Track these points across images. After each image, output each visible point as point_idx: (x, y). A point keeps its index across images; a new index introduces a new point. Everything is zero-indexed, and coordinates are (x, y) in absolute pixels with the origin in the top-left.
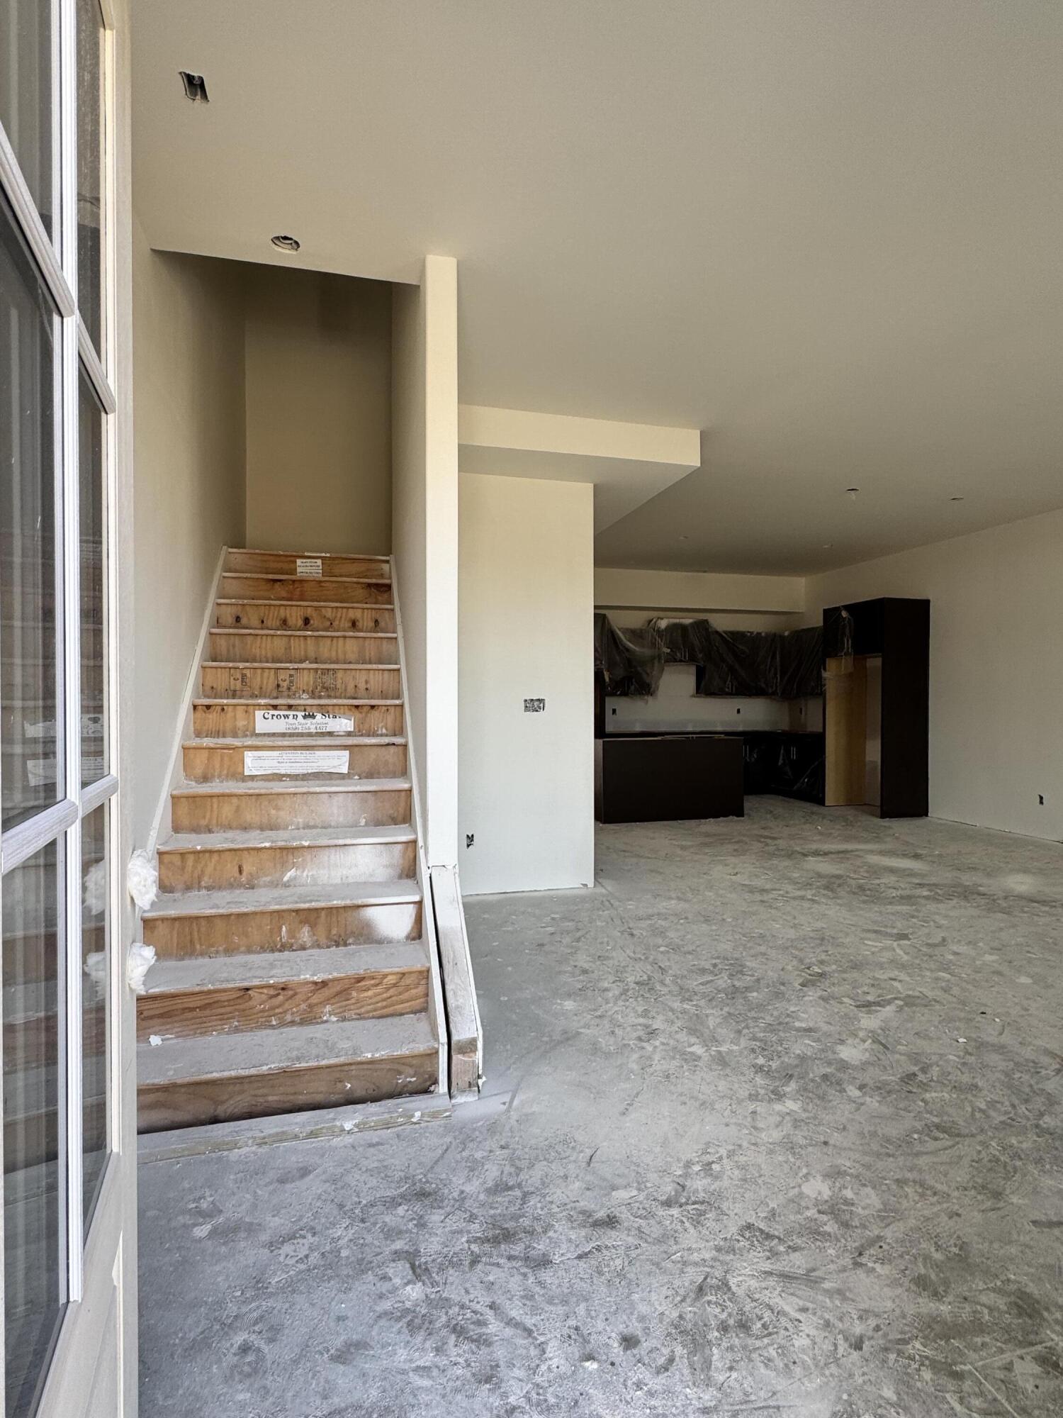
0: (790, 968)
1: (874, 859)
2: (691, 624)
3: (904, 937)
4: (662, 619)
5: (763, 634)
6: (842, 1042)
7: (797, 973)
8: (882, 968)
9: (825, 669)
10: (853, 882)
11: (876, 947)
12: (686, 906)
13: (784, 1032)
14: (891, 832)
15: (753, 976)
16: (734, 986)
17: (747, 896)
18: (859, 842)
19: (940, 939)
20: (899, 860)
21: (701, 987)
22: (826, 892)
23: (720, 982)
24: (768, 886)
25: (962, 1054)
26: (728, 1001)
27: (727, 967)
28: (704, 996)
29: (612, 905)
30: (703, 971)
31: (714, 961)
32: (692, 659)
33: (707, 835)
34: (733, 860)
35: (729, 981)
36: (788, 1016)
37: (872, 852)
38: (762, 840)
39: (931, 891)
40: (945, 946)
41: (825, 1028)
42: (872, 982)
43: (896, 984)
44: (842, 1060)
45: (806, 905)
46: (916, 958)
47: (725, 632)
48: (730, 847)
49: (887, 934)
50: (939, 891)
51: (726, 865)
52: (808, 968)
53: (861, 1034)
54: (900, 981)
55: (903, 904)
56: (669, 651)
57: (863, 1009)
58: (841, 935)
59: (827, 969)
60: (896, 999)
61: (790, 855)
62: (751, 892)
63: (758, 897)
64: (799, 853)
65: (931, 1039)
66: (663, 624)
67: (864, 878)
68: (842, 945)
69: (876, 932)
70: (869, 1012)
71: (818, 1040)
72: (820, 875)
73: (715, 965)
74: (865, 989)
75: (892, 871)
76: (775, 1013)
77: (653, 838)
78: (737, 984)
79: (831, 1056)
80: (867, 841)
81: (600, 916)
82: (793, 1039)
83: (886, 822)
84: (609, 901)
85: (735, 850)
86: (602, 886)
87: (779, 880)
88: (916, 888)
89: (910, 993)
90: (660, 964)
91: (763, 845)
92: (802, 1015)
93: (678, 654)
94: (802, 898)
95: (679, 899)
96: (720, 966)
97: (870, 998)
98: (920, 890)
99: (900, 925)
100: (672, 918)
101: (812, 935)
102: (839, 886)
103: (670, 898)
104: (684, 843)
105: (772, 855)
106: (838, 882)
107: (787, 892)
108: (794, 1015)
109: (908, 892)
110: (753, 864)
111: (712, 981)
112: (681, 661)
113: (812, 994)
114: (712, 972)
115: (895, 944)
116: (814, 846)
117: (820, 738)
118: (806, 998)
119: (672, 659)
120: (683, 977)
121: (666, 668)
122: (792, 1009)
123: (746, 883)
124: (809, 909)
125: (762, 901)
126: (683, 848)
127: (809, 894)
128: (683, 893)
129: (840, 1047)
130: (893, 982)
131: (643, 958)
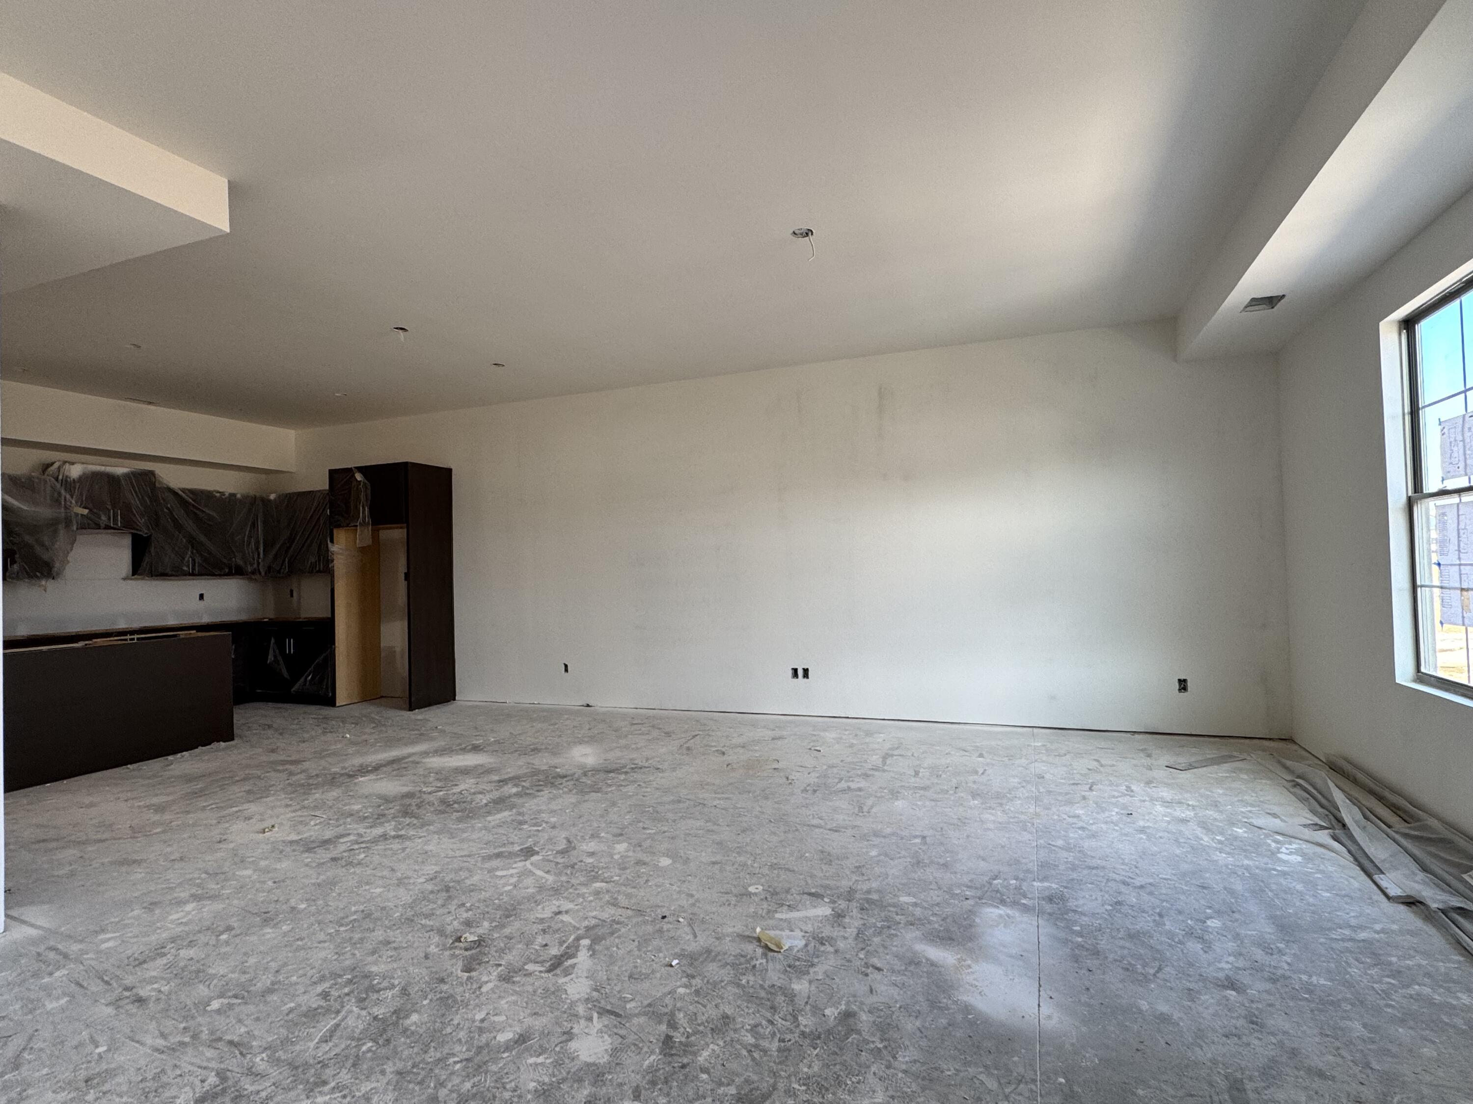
0: (433, 949)
1: (436, 762)
2: (127, 476)
3: (529, 852)
4: (73, 464)
5: (239, 496)
6: (569, 1035)
7: (447, 953)
8: (537, 903)
9: (332, 541)
10: (431, 798)
11: (512, 876)
12: (218, 906)
13: (495, 1061)
14: (430, 724)
15: (393, 986)
16: (375, 1018)
17: (307, 858)
18: (406, 745)
19: (565, 841)
20: (461, 757)
21: (326, 1047)
22: (408, 820)
23: (350, 1021)
24: (328, 834)
25: (684, 980)
26: (383, 1051)
27: (346, 990)
28: (340, 1060)
29: (66, 956)
30: (312, 1015)
31: (319, 989)
32: (128, 525)
33: (189, 779)
34: (252, 808)
35: (364, 1013)
36: (481, 1030)
37: (426, 754)
38: (281, 768)
39: (516, 785)
40: (574, 848)
41: (538, 1023)
42: (540, 927)
43: (565, 918)
44: (588, 1065)
45: (396, 845)
46: (560, 874)
47: (183, 490)
48: (237, 790)
49: (511, 855)
50: (524, 784)
51: (249, 818)
52: (459, 939)
53: (581, 1009)
54: (567, 912)
55: (502, 810)
56: (86, 512)
57: (558, 971)
58: (463, 874)
59: (480, 931)
60: (578, 939)
61: (333, 781)
62: (309, 850)
63: (323, 855)
64: (342, 775)
65: (647, 976)
66: (75, 471)
67: (440, 789)
68: (472, 889)
69: (498, 855)
70: (567, 972)
71: (542, 1051)
72: (386, 800)
73: (325, 995)
74: (540, 940)
75: (465, 772)
76: (462, 1034)
77: (92, 805)
78: (379, 1011)
79: (574, 1067)
80: (413, 743)
81: (47, 990)
82: (512, 1067)
83: (418, 715)
84: (52, 949)
85: (249, 792)
86: (24, 922)
87: (337, 820)
88: (501, 787)
89: (586, 923)
90: (228, 1037)
91: (284, 776)
92: (496, 1019)
93: (103, 518)
94: (384, 837)
95: (195, 897)
96: (335, 993)
97: (554, 951)
98: (506, 788)
99: (517, 840)
100: (203, 938)
101: (429, 887)
102: (419, 806)
103: (180, 903)
104: (155, 800)
105: (307, 788)
106: (414, 802)
107: (360, 835)
108: (485, 1025)
109: (496, 794)
110: (287, 806)
111: (337, 1025)
112: (107, 527)
113: (489, 978)
114: (328, 1010)
115: (528, 863)
116: (357, 761)
117: (327, 626)
118: (484, 989)
119: (91, 525)
120: (285, 1042)
121: (78, 537)
122: (479, 1016)
123: (293, 837)
124: (404, 849)
125: (334, 859)
126: (160, 809)
127: (389, 828)
128: (199, 886)
129: (573, 1045)
130: (560, 917)
131: (187, 1039)
